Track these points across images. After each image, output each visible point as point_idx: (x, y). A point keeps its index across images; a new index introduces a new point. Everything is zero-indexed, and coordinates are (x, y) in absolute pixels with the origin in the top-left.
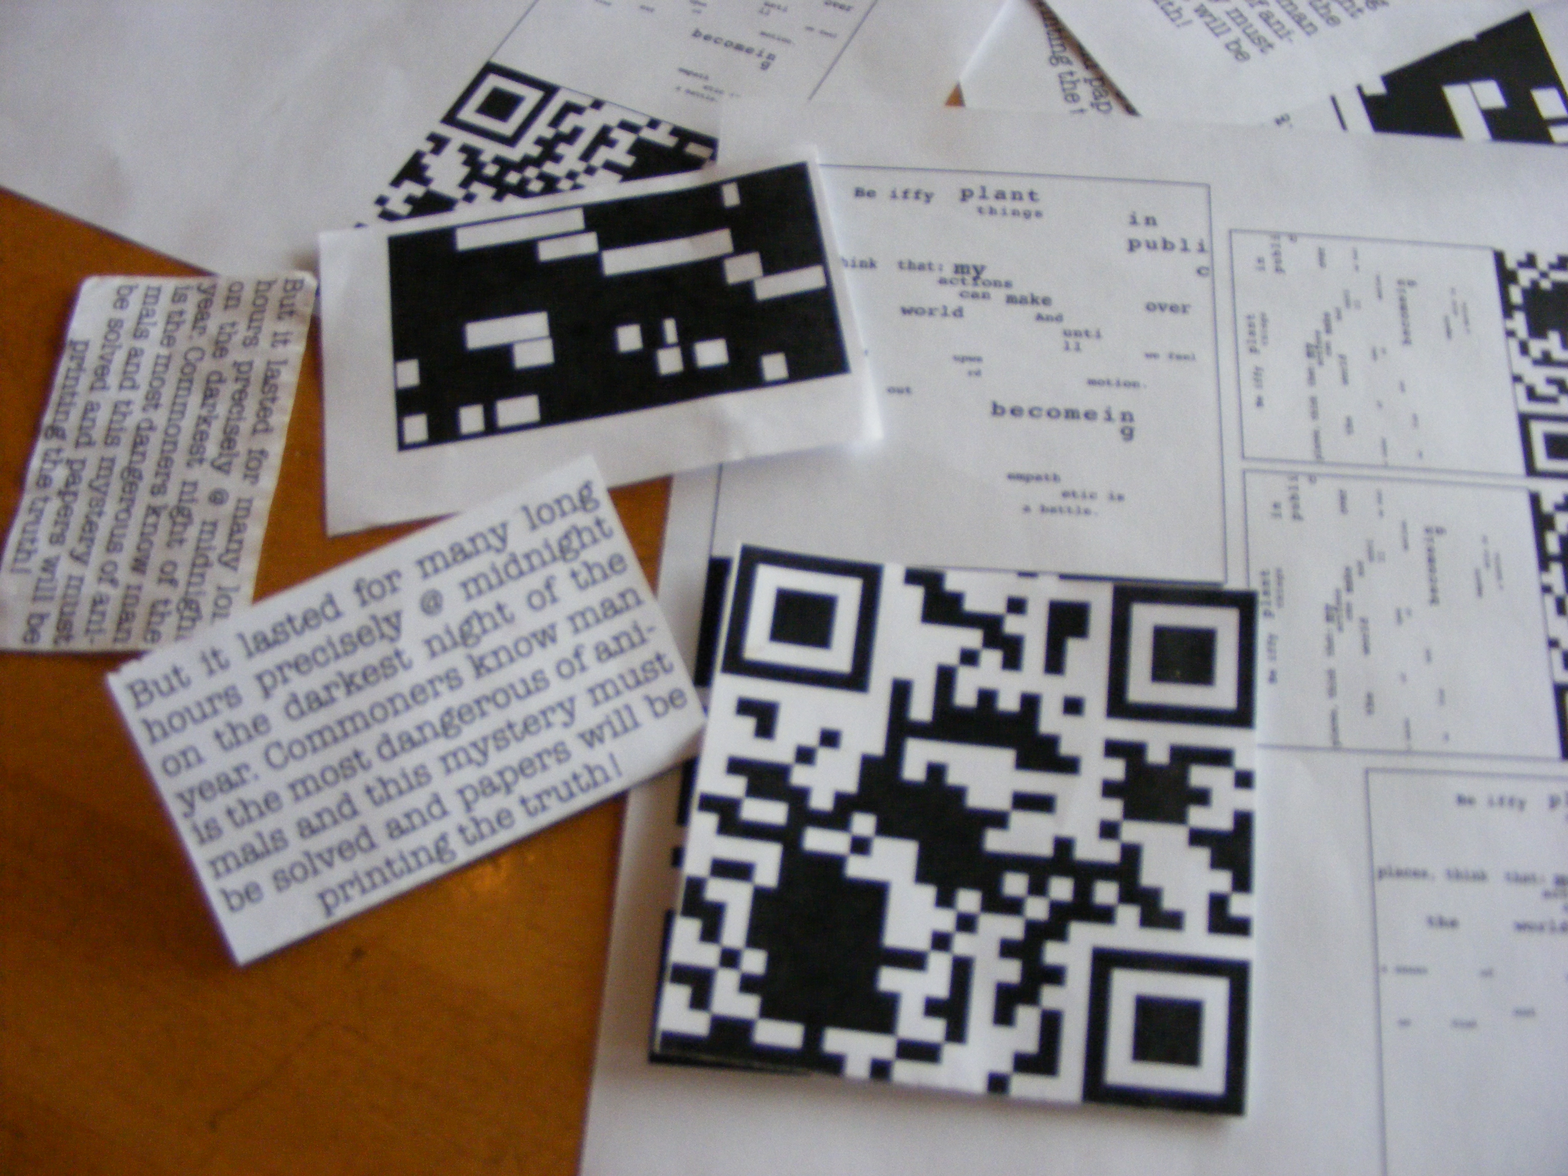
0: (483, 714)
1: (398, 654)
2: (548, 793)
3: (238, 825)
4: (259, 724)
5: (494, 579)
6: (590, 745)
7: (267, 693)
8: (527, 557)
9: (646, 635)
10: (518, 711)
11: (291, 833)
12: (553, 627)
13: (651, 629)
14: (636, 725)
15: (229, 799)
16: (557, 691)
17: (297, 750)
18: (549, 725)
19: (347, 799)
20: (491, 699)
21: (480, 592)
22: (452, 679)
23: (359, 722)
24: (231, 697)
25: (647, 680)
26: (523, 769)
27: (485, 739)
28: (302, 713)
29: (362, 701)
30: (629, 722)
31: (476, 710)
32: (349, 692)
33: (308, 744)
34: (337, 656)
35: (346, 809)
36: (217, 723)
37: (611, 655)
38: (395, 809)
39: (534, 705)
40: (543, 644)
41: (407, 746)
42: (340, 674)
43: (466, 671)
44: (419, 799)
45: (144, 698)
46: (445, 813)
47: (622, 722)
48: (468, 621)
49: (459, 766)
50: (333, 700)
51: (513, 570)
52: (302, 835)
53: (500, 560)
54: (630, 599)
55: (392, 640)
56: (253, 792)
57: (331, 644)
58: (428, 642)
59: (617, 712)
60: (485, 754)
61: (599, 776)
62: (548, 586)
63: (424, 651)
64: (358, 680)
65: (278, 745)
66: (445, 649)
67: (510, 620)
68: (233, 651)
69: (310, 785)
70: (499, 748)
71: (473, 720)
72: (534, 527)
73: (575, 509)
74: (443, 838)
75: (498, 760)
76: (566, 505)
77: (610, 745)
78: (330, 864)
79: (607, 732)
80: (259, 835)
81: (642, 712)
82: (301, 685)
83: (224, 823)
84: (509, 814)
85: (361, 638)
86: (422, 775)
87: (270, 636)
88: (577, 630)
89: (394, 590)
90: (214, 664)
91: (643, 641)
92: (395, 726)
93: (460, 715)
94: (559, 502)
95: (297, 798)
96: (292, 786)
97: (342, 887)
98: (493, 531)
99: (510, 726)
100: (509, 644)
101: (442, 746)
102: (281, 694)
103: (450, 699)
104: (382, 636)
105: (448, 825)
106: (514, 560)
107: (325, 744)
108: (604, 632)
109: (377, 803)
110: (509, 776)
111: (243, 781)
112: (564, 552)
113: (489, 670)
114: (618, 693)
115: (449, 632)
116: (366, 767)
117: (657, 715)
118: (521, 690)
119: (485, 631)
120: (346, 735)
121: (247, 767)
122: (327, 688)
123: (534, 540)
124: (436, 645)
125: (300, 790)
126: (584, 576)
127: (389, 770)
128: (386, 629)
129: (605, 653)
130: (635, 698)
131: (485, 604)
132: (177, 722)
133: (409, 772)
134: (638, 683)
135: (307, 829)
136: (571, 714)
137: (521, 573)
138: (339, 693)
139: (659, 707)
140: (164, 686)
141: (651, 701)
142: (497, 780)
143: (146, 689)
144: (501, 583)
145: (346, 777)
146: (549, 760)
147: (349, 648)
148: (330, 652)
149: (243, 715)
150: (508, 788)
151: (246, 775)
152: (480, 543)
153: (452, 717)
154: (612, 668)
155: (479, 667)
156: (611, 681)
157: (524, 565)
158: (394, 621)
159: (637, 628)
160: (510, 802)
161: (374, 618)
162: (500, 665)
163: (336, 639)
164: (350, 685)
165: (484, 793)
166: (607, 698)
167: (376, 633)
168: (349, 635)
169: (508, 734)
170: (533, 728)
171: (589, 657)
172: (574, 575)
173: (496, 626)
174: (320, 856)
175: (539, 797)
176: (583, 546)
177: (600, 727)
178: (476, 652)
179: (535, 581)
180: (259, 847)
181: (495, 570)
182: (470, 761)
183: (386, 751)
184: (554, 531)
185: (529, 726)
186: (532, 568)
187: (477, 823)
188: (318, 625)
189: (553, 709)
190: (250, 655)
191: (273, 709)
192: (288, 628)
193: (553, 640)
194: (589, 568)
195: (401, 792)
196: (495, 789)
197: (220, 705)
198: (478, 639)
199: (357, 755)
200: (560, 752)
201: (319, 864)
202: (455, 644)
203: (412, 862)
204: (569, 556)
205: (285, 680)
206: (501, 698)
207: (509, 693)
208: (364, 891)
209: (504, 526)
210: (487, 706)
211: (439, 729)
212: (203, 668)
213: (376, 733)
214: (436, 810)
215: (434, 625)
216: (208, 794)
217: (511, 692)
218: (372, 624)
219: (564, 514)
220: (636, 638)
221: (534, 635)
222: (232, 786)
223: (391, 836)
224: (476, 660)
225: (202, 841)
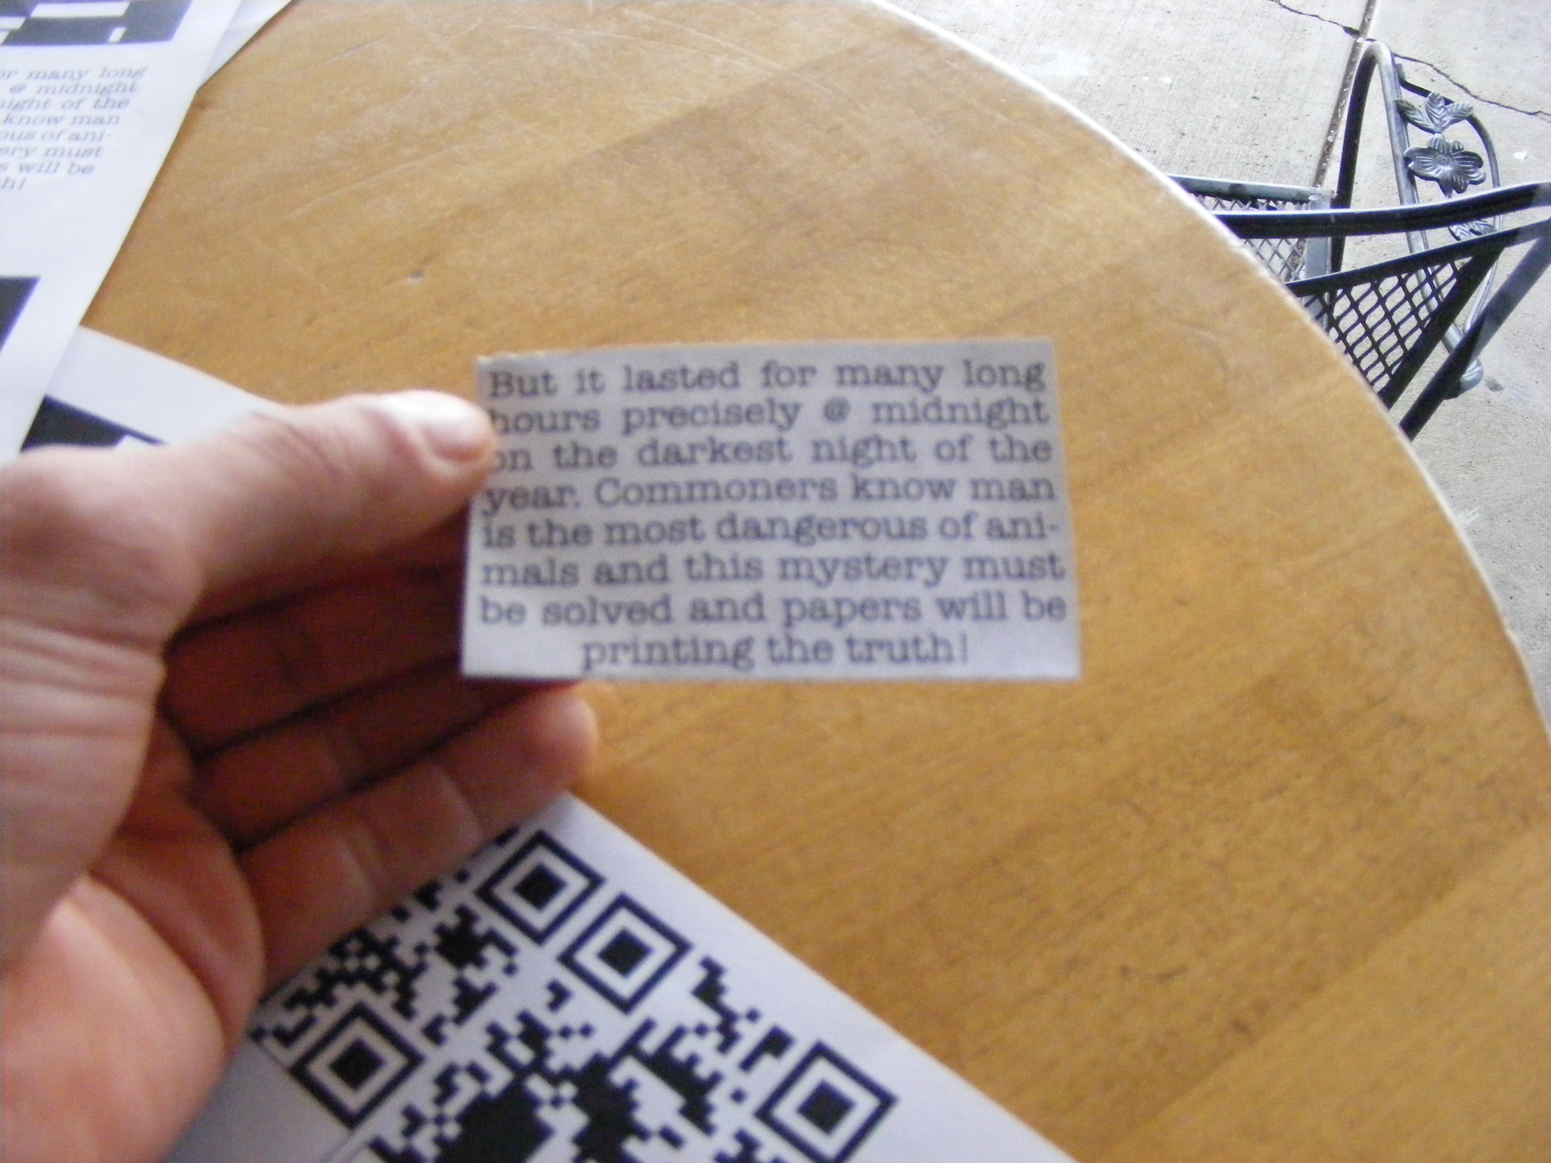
0: (845, 536)
1: (781, 443)
2: (881, 645)
3: (533, 543)
4: (607, 456)
5: (909, 414)
6: (946, 615)
7: (628, 430)
8: (952, 407)
9: (1047, 531)
10: (883, 549)
11: (586, 574)
12: (952, 483)
13: (1053, 528)
14: (1003, 616)
15: (538, 516)
16: (932, 546)
17: (633, 495)
18: (910, 576)
19: (662, 562)
20: (860, 525)
21: (890, 420)
22: (827, 490)
23: (711, 492)
24: (591, 420)
25: (1032, 576)
26: (865, 609)
27: (836, 562)
28: (655, 462)
29: (723, 473)
30: (996, 611)
31: (839, 530)
32: (713, 459)
33: (647, 493)
34: (717, 422)
35: (657, 572)
36: (564, 439)
37: (1002, 535)
38: (709, 592)
39: (903, 549)
40: (935, 495)
41: (751, 533)
42: (712, 440)
43: (845, 487)
44: (740, 591)
45: (502, 390)
46: (761, 617)
47: (990, 608)
48: (866, 442)
49: (798, 576)
50: (692, 461)
51: (932, 413)
52: (597, 580)
53: (922, 400)
54: (1043, 490)
55: (781, 428)
56: (566, 518)
57: (715, 408)
58: (817, 445)
59: (988, 595)
60: (829, 575)
61: (942, 651)
62: (963, 443)
63: (809, 452)
64: (728, 452)
65: (615, 482)
66: (831, 458)
67: (910, 458)
68: (614, 379)
69: (630, 534)
70: (847, 576)
71: (832, 537)
72: (969, 383)
73: (1018, 383)
74: (748, 642)
75: (838, 588)
76: (1010, 376)
77: (966, 624)
78: (612, 619)
79: (969, 610)
80: (551, 563)
81: (1014, 607)
82: (666, 434)
83: (521, 535)
84: (829, 648)
85: (750, 415)
86: (753, 570)
87: (657, 379)
88: (975, 497)
89: (804, 383)
90: (587, 385)
91: (1042, 536)
92: (746, 510)
93: (820, 527)
94: (1004, 370)
95: (610, 542)
96: (610, 528)
97: (615, 647)
98: (927, 370)
99: (869, 560)
100: (901, 481)
101: (788, 549)
102: (642, 436)
103: (815, 507)
104: (772, 420)
105: (759, 632)
106: (937, 404)
107: (665, 500)
108: (1006, 511)
109: (692, 577)
110: (846, 610)
111: (561, 504)
112: (992, 417)
113: (869, 497)
114: (996, 575)
115: (842, 443)
116: (698, 538)
117: (1028, 615)
118: (895, 529)
119: (880, 458)
120: (691, 499)
121: (572, 491)
122: (692, 448)
123: (966, 396)
124: (824, 451)
125: (616, 535)
126: (1003, 448)
127: (722, 551)
128: (780, 417)
129: (996, 530)
130: (1013, 589)
131: (892, 433)
132: (523, 424)
133: (742, 560)
134: (1021, 575)
135: (604, 576)
136: (938, 575)
137: (940, 420)
138: (702, 457)
139: (1034, 609)
140: (528, 387)
141: (1027, 600)
142: (831, 608)
143: (508, 383)
144: (916, 420)
145: (672, 539)
146: (895, 612)
147: (732, 419)
148: (711, 416)
149: (595, 441)
150: (840, 622)
151: (568, 499)
152: (909, 377)
153: (810, 527)
154: (999, 549)
155: (860, 489)
156: (993, 561)
157: (946, 414)
158: (791, 413)
159: (1039, 521)
160: (836, 638)
161: (771, 402)
162: (883, 496)
163: (722, 407)
164: (717, 453)
165: (812, 616)
166: (982, 575)
167: (767, 416)
168: (738, 407)
169: (863, 567)
170: (891, 571)
171: (978, 527)
172: (993, 444)
173: (894, 458)
174: (606, 608)
175: (869, 644)
176: (1014, 421)
177: (964, 602)
178: (865, 474)
179: (953, 433)
180: (545, 574)
181: (913, 405)
182: (811, 576)
183: (726, 530)
184: (989, 396)
185: (887, 569)
186: (953, 420)
187: (791, 642)
188: (711, 387)
189: (920, 563)
190: (628, 388)
191: (627, 448)
192: (679, 378)
193: (948, 495)
194: (1011, 443)
195: (723, 577)
196: (825, 616)
197: (575, 424)
198: (870, 463)
199: (694, 522)
200: (911, 611)
201: (601, 616)
202: (844, 457)
203: (703, 652)
204: (995, 423)
205: (653, 425)
206: (869, 529)
207: (882, 527)
208: (636, 661)
209: (940, 370)
210: (851, 530)
211: (792, 531)
212: (575, 385)
213: (724, 508)
214: (753, 610)
215: (830, 432)
216: (519, 501)
217: (883, 528)
218: (766, 406)
219: (1004, 382)
220: (1035, 530)
221: (930, 483)
222: (548, 503)
223: (693, 617)
224: (860, 481)
225: (489, 544)
